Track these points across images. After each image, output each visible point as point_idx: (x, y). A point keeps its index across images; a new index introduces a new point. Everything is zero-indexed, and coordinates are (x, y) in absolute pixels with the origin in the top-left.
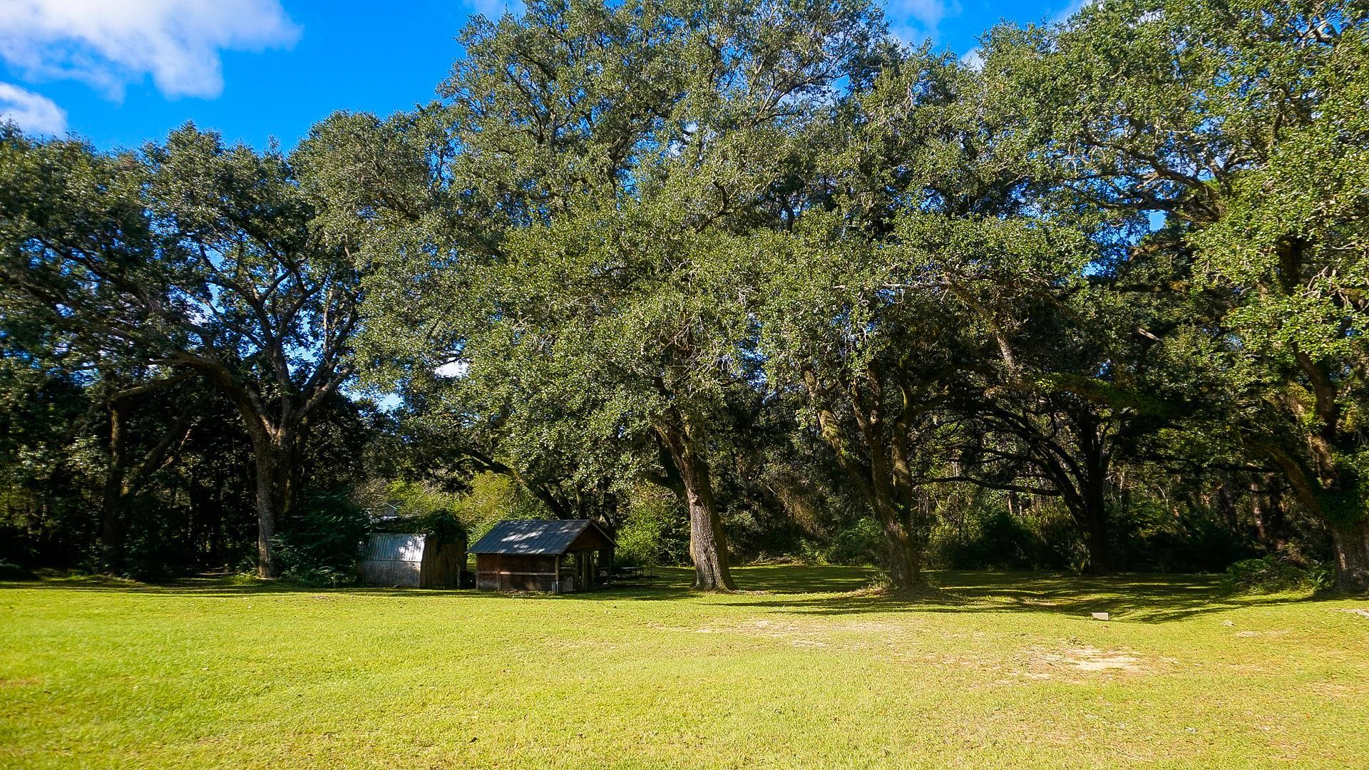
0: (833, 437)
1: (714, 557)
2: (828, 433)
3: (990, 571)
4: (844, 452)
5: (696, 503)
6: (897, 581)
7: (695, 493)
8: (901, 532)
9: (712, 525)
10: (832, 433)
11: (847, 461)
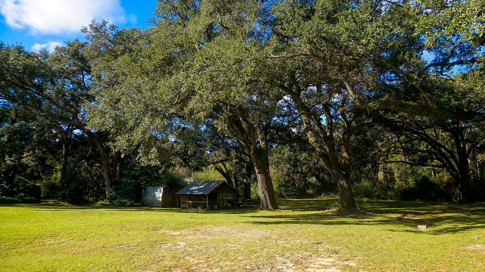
0: (313, 143)
1: (267, 195)
2: (311, 141)
3: (418, 201)
4: (318, 149)
5: (258, 173)
6: (343, 207)
7: (258, 168)
8: (345, 184)
9: (266, 182)
10: (313, 141)
11: (319, 153)
